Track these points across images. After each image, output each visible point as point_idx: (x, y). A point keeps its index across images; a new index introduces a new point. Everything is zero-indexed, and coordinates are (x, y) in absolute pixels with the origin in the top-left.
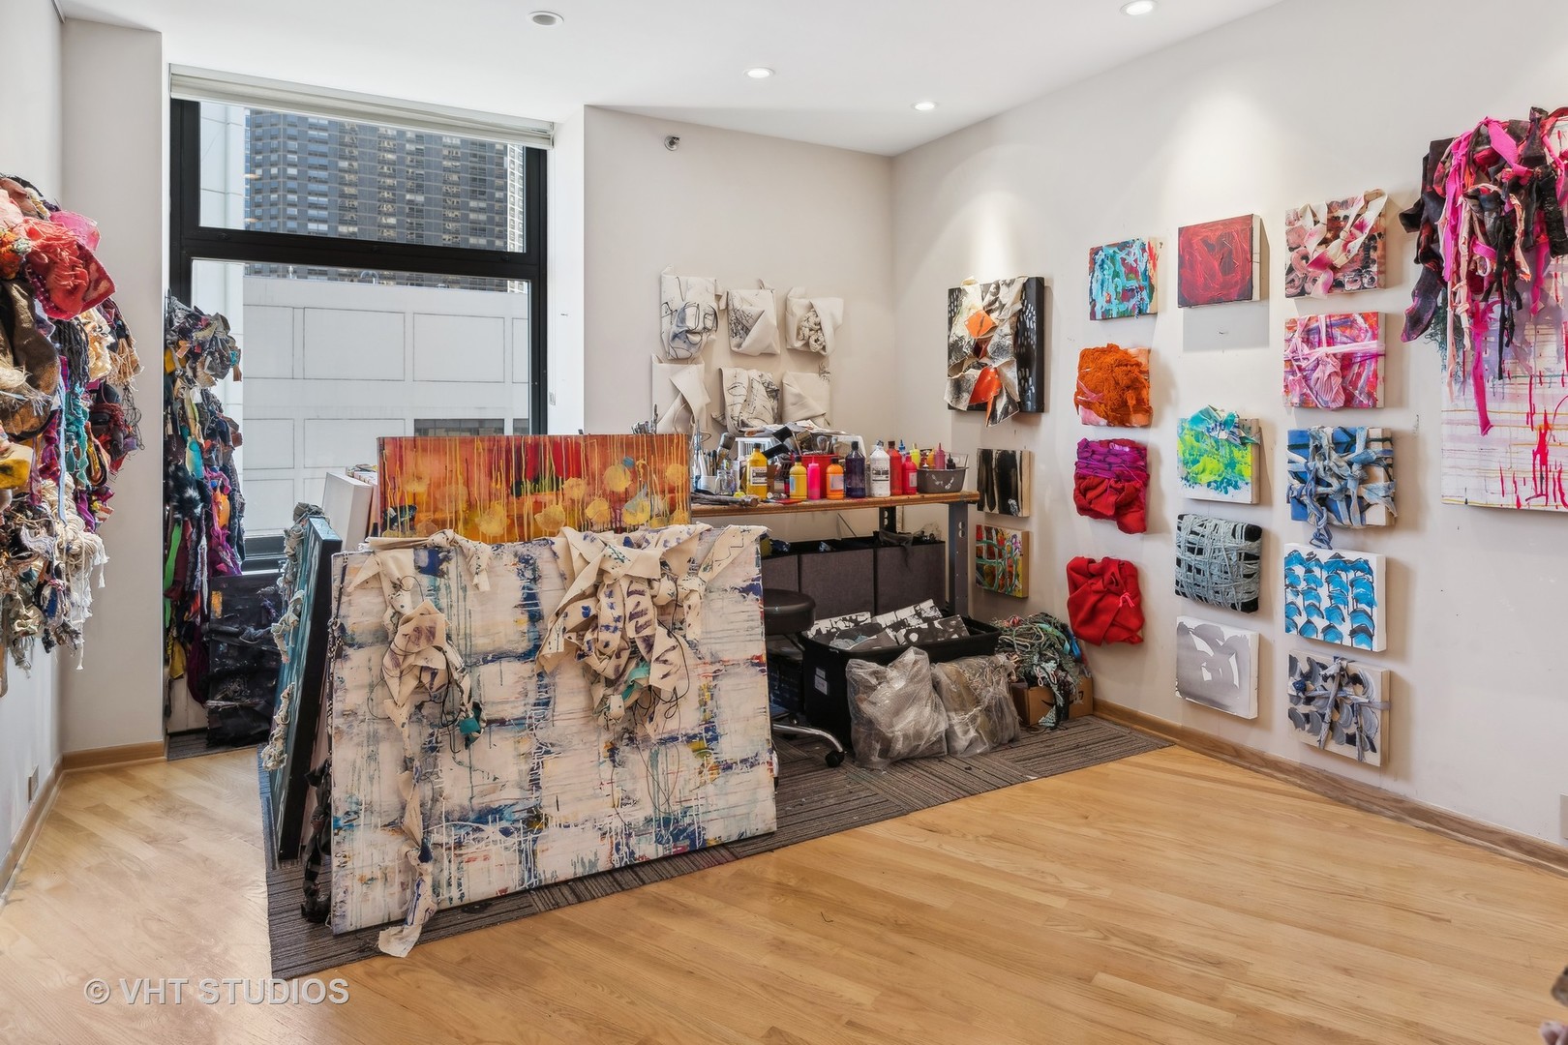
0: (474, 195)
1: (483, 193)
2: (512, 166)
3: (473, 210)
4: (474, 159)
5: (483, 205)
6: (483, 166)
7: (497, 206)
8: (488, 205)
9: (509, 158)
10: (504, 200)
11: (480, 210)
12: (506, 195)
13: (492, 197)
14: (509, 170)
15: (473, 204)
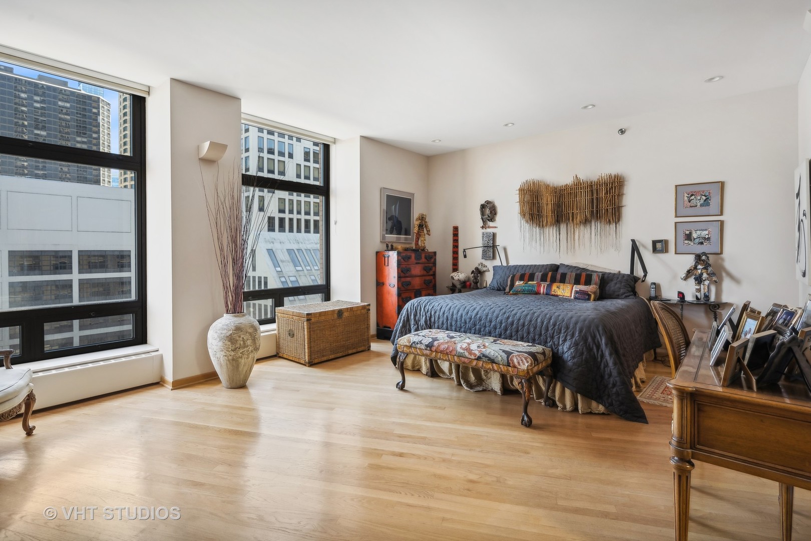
0: (78, 134)
1: (85, 134)
2: (103, 121)
3: (78, 142)
4: (78, 115)
5: (85, 140)
6: (85, 120)
7: (95, 141)
8: (88, 140)
9: (101, 117)
10: (98, 138)
11: (83, 143)
12: (99, 136)
13: (91, 136)
14: (101, 124)
15: (79, 139)
